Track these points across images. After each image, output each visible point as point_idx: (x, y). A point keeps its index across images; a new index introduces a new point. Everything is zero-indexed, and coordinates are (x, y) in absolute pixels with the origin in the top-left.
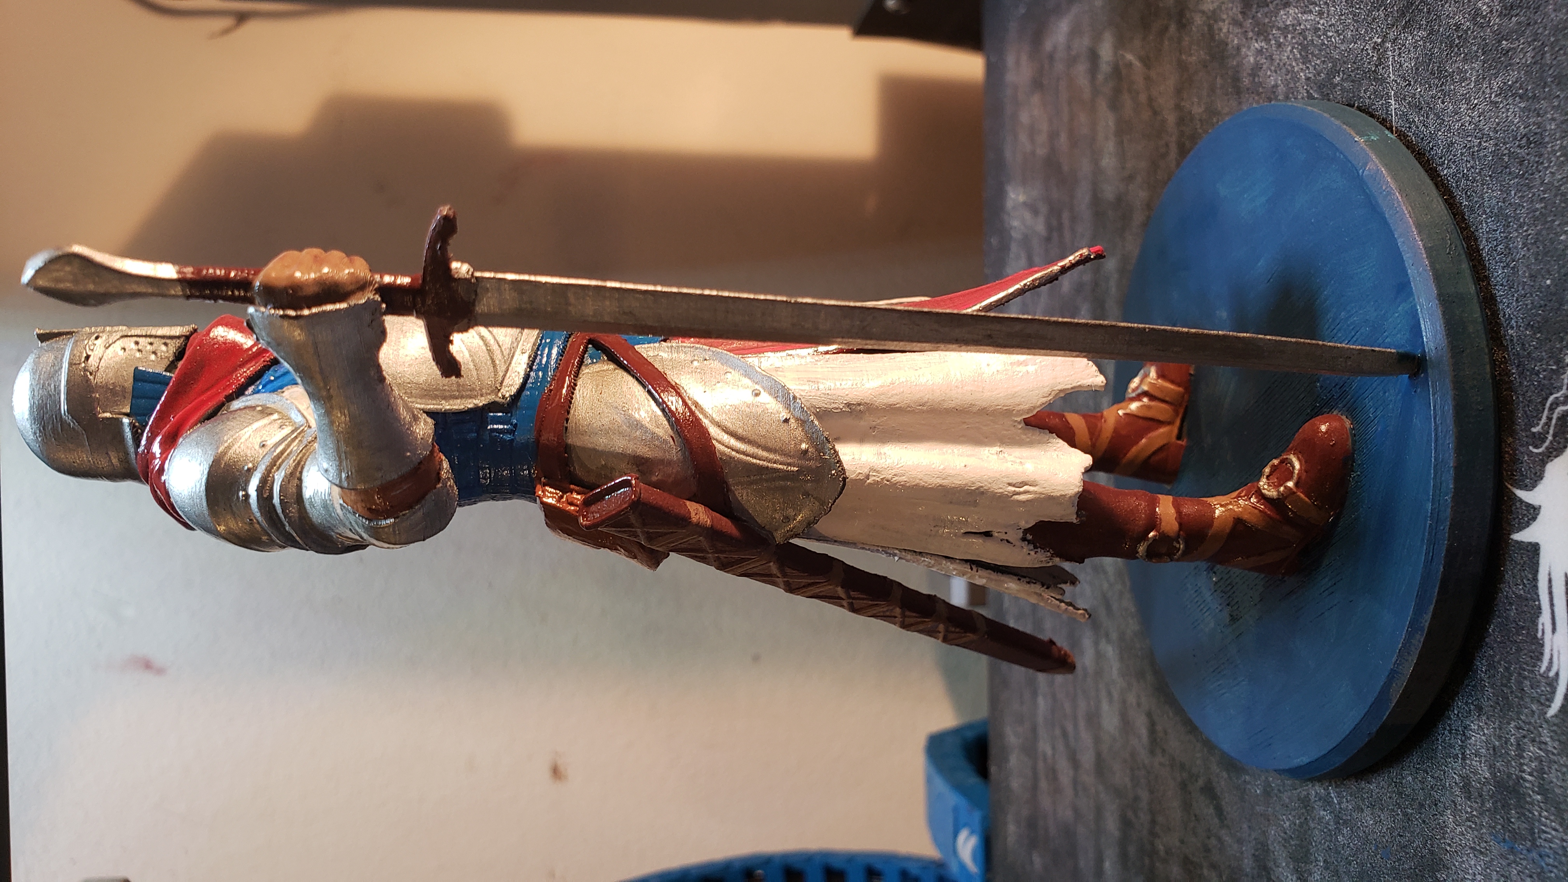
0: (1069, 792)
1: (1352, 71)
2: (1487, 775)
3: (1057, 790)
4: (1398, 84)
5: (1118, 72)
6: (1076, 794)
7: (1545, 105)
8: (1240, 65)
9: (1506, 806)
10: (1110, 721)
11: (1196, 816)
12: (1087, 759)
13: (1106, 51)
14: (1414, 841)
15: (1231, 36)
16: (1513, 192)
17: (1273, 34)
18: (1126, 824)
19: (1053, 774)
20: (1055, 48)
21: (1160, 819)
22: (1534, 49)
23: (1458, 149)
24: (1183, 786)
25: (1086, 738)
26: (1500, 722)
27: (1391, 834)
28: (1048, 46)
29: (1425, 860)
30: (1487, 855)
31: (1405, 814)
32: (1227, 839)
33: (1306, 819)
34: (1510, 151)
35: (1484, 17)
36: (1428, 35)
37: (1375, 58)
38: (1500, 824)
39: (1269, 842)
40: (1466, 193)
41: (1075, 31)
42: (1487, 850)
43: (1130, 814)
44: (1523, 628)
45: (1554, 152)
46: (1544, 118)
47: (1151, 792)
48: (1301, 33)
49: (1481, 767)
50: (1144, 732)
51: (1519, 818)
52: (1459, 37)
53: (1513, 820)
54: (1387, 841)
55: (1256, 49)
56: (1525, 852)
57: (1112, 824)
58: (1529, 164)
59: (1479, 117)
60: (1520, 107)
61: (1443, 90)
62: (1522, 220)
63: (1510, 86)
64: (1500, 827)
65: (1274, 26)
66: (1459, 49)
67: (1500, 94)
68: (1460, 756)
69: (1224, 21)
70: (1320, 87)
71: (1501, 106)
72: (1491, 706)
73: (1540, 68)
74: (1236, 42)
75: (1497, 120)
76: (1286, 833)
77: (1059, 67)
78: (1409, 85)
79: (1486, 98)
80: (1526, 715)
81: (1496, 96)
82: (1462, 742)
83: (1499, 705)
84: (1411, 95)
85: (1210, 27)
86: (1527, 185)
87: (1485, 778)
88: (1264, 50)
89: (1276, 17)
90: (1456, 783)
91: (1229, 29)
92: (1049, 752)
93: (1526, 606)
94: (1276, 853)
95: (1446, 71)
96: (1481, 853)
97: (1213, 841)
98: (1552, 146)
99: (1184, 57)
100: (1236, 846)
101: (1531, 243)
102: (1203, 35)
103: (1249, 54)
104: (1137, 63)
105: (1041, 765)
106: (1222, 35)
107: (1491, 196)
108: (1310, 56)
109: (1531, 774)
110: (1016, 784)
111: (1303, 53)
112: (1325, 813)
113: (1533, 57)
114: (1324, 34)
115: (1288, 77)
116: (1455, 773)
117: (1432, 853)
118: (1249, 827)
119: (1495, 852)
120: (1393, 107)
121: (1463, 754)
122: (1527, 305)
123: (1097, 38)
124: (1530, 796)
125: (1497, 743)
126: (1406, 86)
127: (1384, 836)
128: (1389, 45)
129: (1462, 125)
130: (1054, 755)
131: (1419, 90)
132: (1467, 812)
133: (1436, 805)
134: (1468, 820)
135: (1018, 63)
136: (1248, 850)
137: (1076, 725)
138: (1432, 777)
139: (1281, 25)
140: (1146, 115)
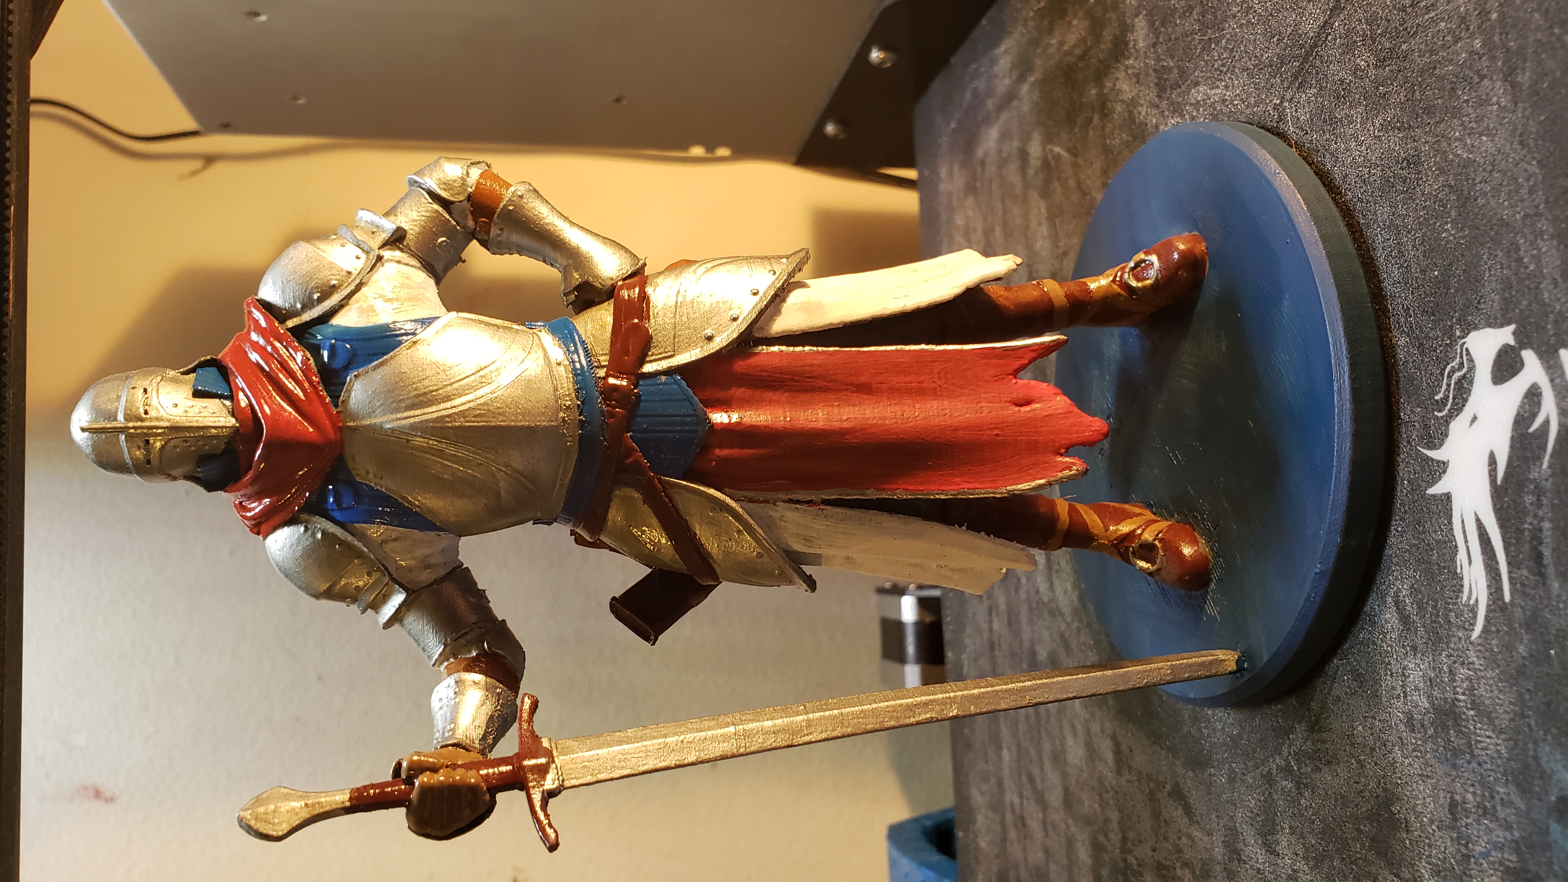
0: (1039, 835)
2: (1427, 705)
3: (1026, 837)
5: (1048, 166)
6: (1046, 832)
7: (1419, 132)
9: (1445, 728)
10: (1075, 753)
11: (1165, 821)
12: (1055, 798)
13: (1035, 149)
14: (1369, 784)
16: (1400, 206)
18: (1097, 848)
19: (1021, 821)
20: (986, 154)
21: (1131, 835)
22: (1405, 90)
23: (1352, 178)
24: (1152, 796)
25: (1053, 777)
26: (1433, 655)
27: (1348, 784)
28: (980, 153)
30: (1433, 778)
31: (1359, 762)
32: (1197, 834)
33: (1270, 793)
34: (1394, 173)
35: (1363, 71)
36: (1318, 91)
38: (1442, 746)
39: (1238, 825)
40: (1362, 213)
41: (1005, 136)
42: (1433, 773)
43: (1101, 838)
44: (1444, 568)
45: (1430, 168)
47: (1120, 811)
48: (1211, 106)
49: (1420, 700)
50: (1109, 756)
51: (1457, 736)
52: (1344, 90)
53: (1452, 739)
54: (1345, 791)
56: (1466, 765)
57: (1083, 854)
58: (1411, 181)
59: (1367, 150)
60: (1399, 137)
61: (1334, 134)
62: (1409, 227)
63: (1389, 122)
64: (1442, 748)
65: (1186, 104)
66: (1345, 99)
67: (1382, 130)
68: (1402, 695)
69: (1142, 105)
71: (1384, 138)
72: (1424, 643)
73: (1412, 104)
74: (1154, 121)
75: (1381, 150)
76: (1252, 812)
77: (991, 169)
78: (1307, 133)
79: (1371, 134)
80: (1455, 643)
81: (1379, 131)
82: (1402, 681)
83: (1431, 641)
84: (1308, 141)
85: (1131, 112)
86: (1411, 198)
87: (1425, 708)
88: (1179, 125)
89: (1188, 95)
90: (1400, 720)
91: (1147, 111)
93: (1445, 547)
94: (1244, 834)
95: (1336, 118)
96: (1428, 776)
97: (1184, 840)
98: (1427, 164)
99: (1108, 142)
100: (1206, 839)
101: (1420, 245)
103: (1166, 128)
104: (1064, 154)
105: (1009, 816)
106: (1141, 117)
107: (1383, 212)
109: (1463, 694)
110: (985, 843)
112: (1287, 782)
113: (1405, 97)
116: (1399, 712)
117: (1385, 790)
118: (1218, 816)
121: (1404, 692)
122: (1420, 295)
123: (1026, 138)
124: (1465, 713)
125: (1433, 675)
126: (1304, 135)
127: (1341, 788)
128: (1286, 104)
129: (1353, 159)
130: (1022, 803)
131: (1315, 136)
132: (1412, 744)
133: (1385, 745)
134: (1414, 750)
135: (951, 173)
136: (1218, 838)
137: (1042, 769)
138: (1379, 721)
139: (1193, 101)
140: (1075, 197)
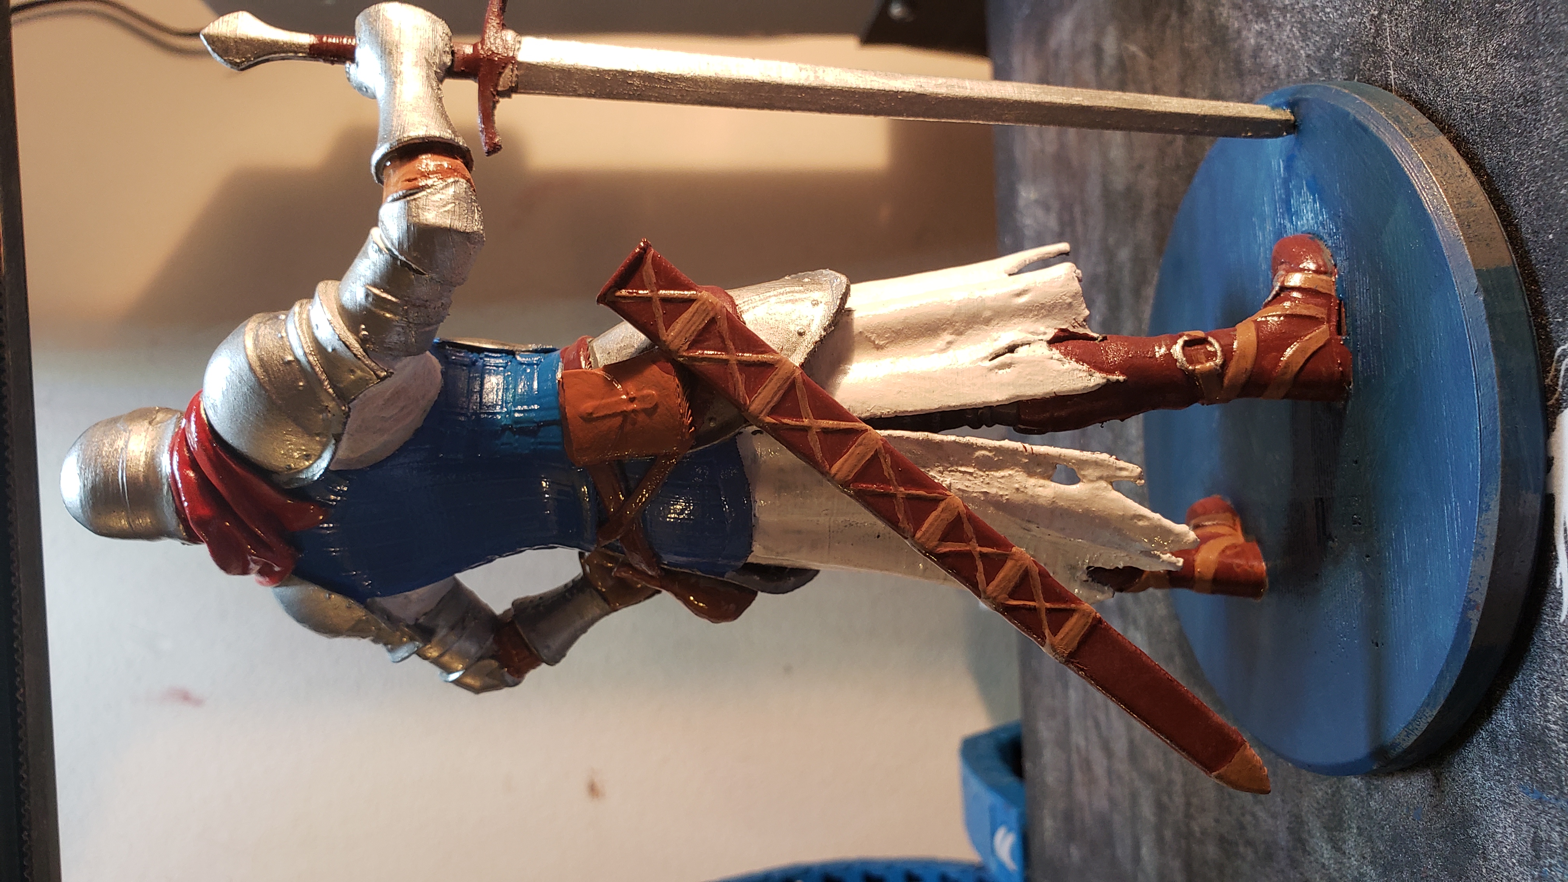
0: (1104, 783)
1: (1350, 45)
3: (1091, 781)
4: (1396, 54)
5: (1123, 64)
6: (1111, 783)
8: (1242, 47)
9: (1532, 757)
12: (1120, 748)
13: (1110, 45)
15: (1231, 20)
17: (1272, 15)
18: (1161, 808)
19: (1087, 765)
20: (1060, 45)
21: (1195, 801)
27: (1421, 795)
28: (1053, 43)
29: (1456, 817)
30: (1516, 807)
31: (1435, 774)
32: (1262, 814)
33: (1338, 787)
36: (1423, 4)
37: (1373, 31)
38: (1528, 775)
39: (1303, 814)
41: (1079, 27)
42: (1516, 802)
43: (1165, 799)
45: (1550, 109)
46: (1539, 76)
48: (1299, 12)
49: (1506, 720)
51: (1546, 767)
53: (1540, 770)
54: (1418, 803)
55: (1257, 31)
56: (1553, 801)
57: (1147, 810)
58: (1527, 122)
59: (1477, 80)
60: (1516, 68)
61: (1440, 57)
62: (1522, 178)
63: (1505, 48)
64: (1528, 778)
65: (1273, 7)
66: (1454, 16)
67: (1496, 56)
70: (1321, 62)
71: (1497, 67)
73: (1533, 28)
74: (1236, 25)
75: (1494, 82)
76: (1318, 803)
77: (1065, 63)
78: (1407, 54)
79: (1482, 61)
81: (1492, 58)
84: (1409, 64)
86: (1526, 143)
87: (1511, 731)
88: (1264, 32)
92: (1082, 743)
94: (1310, 824)
95: (1442, 38)
96: (1511, 805)
97: (1248, 818)
98: (1548, 104)
99: (1186, 44)
100: (1270, 821)
101: (1533, 200)
102: (1204, 21)
103: (1250, 35)
104: (1141, 55)
105: (1075, 757)
106: (1223, 19)
108: (1309, 33)
109: (1555, 723)
110: (1051, 778)
111: (1302, 32)
114: (1321, 11)
115: (1289, 56)
117: (1462, 810)
118: (1283, 801)
119: (1524, 804)
120: (1392, 77)
123: (1101, 32)
124: (1556, 745)
126: (1404, 56)
127: (1414, 798)
128: (1385, 16)
129: (1460, 89)
130: (1087, 746)
131: (1417, 58)
132: (1495, 767)
134: (1496, 774)
135: (1023, 61)
